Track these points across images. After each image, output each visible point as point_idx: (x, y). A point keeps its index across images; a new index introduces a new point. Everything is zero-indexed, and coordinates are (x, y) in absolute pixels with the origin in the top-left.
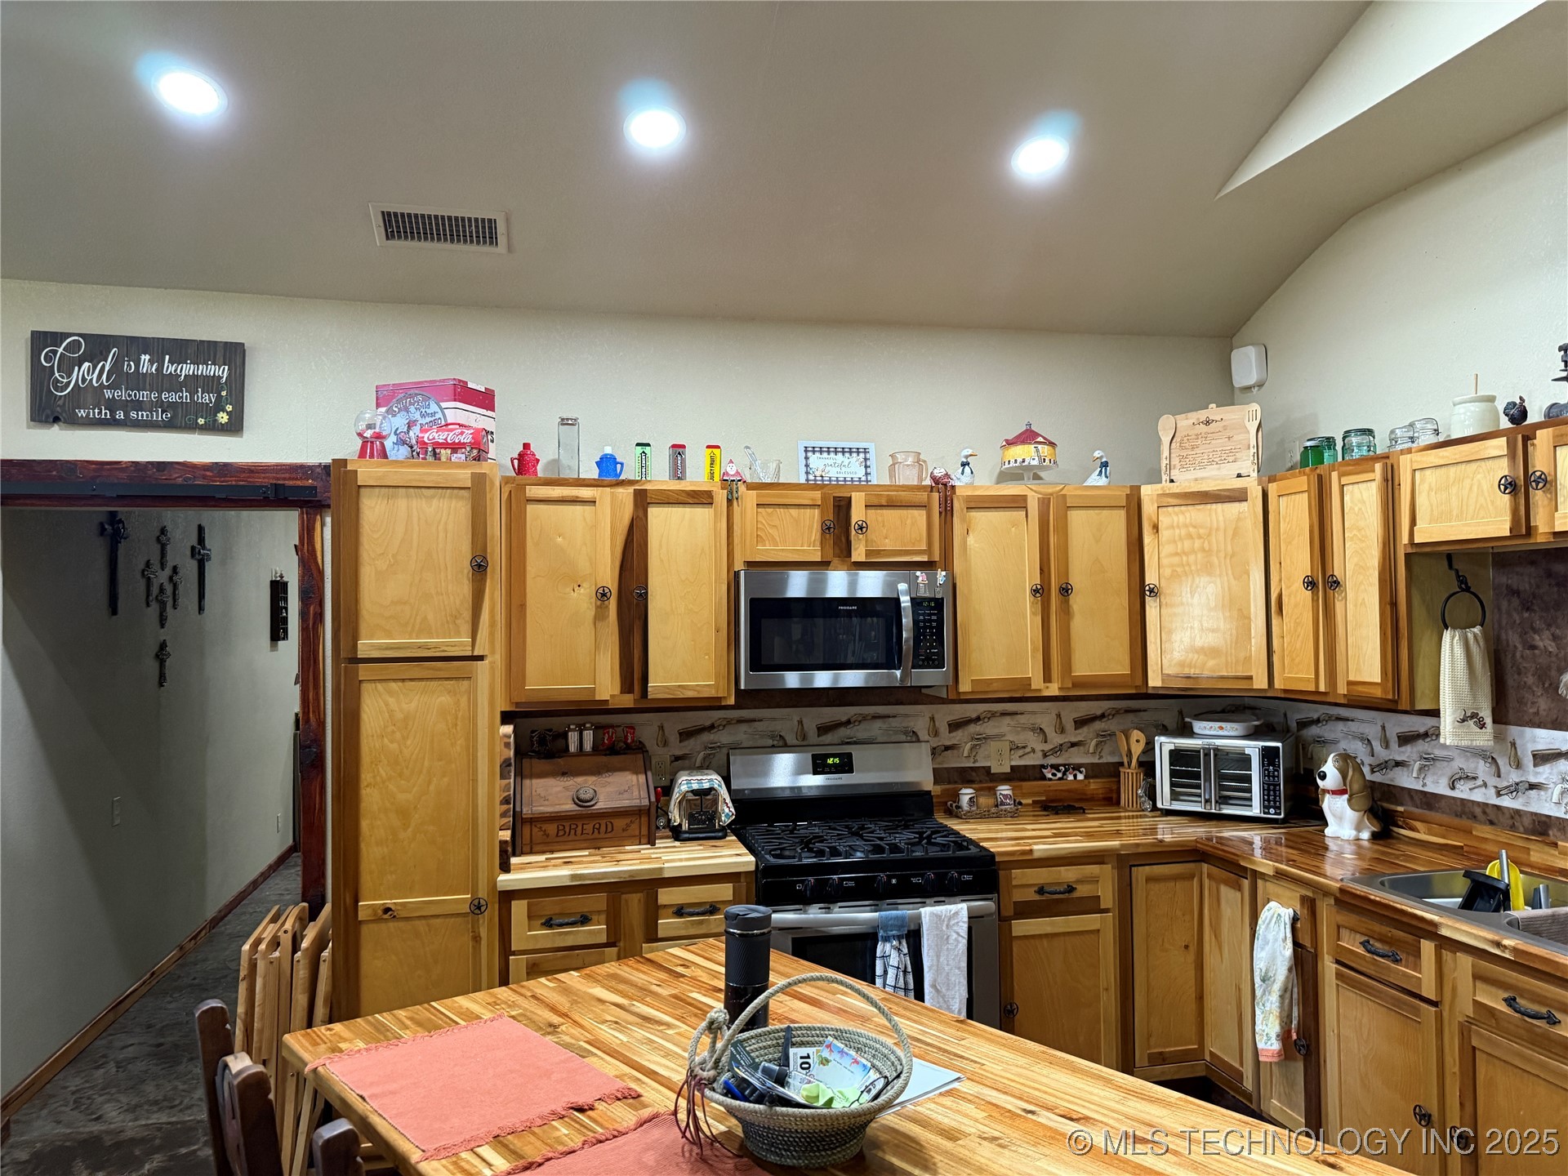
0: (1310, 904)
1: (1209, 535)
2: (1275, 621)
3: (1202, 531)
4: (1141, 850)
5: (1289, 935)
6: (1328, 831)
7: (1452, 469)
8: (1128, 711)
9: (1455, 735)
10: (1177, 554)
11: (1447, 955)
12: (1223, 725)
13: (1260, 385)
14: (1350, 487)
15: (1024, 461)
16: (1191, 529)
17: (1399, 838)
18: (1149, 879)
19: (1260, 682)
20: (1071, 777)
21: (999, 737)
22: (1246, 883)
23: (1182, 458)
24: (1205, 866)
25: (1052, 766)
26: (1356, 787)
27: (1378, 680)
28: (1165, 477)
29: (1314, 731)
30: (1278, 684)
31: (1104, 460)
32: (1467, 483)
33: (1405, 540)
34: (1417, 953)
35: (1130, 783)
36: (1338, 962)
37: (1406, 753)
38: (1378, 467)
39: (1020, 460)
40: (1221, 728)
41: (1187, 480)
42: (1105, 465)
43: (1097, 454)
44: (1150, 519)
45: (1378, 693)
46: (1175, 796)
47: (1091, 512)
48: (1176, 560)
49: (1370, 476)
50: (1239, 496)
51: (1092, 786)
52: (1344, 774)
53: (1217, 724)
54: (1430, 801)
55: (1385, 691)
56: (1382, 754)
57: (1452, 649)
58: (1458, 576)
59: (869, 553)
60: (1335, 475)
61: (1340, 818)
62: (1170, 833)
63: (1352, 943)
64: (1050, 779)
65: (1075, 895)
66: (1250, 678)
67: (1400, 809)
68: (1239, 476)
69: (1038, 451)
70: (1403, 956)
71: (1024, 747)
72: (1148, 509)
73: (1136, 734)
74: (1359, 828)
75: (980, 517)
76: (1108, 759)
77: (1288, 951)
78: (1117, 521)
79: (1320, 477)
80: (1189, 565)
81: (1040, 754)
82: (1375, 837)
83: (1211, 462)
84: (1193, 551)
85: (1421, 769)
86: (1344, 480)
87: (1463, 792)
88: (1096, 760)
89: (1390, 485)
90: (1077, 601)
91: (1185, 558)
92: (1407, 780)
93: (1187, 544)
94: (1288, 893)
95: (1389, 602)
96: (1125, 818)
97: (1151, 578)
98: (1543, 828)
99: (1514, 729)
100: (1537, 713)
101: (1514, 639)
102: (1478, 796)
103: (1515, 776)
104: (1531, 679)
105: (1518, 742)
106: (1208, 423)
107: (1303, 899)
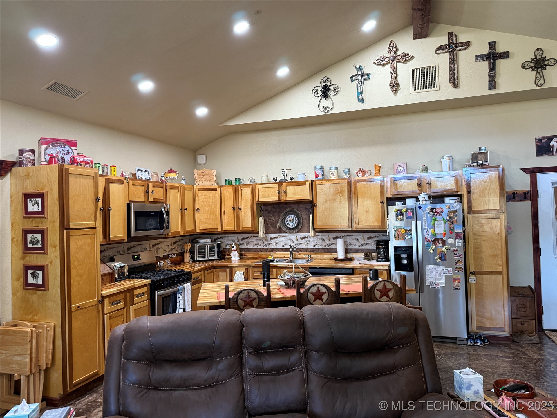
0: (247, 270)
1: (209, 198)
2: (223, 217)
3: (208, 197)
4: (207, 267)
5: (243, 276)
6: (232, 259)
7: (267, 188)
8: (182, 239)
9: (262, 236)
11: (278, 270)
12: (208, 240)
13: (204, 164)
14: (243, 190)
16: (205, 196)
17: (243, 258)
18: (208, 274)
19: (219, 230)
20: (174, 257)
22: (228, 270)
23: (200, 180)
24: (215, 270)
25: (172, 254)
26: (238, 249)
27: (250, 226)
28: (197, 184)
30: (223, 229)
32: (270, 191)
33: (257, 200)
35: (187, 256)
36: (254, 278)
37: (244, 241)
38: (251, 186)
39: (173, 177)
41: (202, 185)
42: (184, 180)
43: (183, 177)
44: (196, 193)
45: (250, 229)
46: (200, 257)
47: (188, 191)
48: (202, 203)
49: (249, 188)
50: (215, 189)
51: (178, 258)
52: (236, 247)
53: (206, 240)
54: (248, 250)
55: (252, 229)
57: (261, 220)
58: (261, 207)
59: (154, 199)
60: (239, 187)
61: (235, 256)
63: (258, 274)
66: (218, 229)
67: (243, 253)
69: (176, 175)
71: (165, 250)
72: (196, 191)
73: (190, 244)
75: (172, 191)
76: (179, 251)
77: (244, 279)
78: (191, 193)
79: (235, 187)
80: (205, 204)
81: (168, 252)
82: (240, 258)
83: (206, 181)
85: (247, 244)
86: (242, 188)
87: (256, 247)
89: (253, 191)
90: (187, 212)
92: (244, 247)
93: (205, 200)
94: (241, 269)
95: (253, 212)
97: (197, 207)
98: (272, 251)
99: (266, 234)
100: (271, 231)
101: (267, 218)
102: (259, 247)
103: (267, 243)
104: (270, 225)
105: (267, 237)
106: (204, 172)
107: (245, 269)
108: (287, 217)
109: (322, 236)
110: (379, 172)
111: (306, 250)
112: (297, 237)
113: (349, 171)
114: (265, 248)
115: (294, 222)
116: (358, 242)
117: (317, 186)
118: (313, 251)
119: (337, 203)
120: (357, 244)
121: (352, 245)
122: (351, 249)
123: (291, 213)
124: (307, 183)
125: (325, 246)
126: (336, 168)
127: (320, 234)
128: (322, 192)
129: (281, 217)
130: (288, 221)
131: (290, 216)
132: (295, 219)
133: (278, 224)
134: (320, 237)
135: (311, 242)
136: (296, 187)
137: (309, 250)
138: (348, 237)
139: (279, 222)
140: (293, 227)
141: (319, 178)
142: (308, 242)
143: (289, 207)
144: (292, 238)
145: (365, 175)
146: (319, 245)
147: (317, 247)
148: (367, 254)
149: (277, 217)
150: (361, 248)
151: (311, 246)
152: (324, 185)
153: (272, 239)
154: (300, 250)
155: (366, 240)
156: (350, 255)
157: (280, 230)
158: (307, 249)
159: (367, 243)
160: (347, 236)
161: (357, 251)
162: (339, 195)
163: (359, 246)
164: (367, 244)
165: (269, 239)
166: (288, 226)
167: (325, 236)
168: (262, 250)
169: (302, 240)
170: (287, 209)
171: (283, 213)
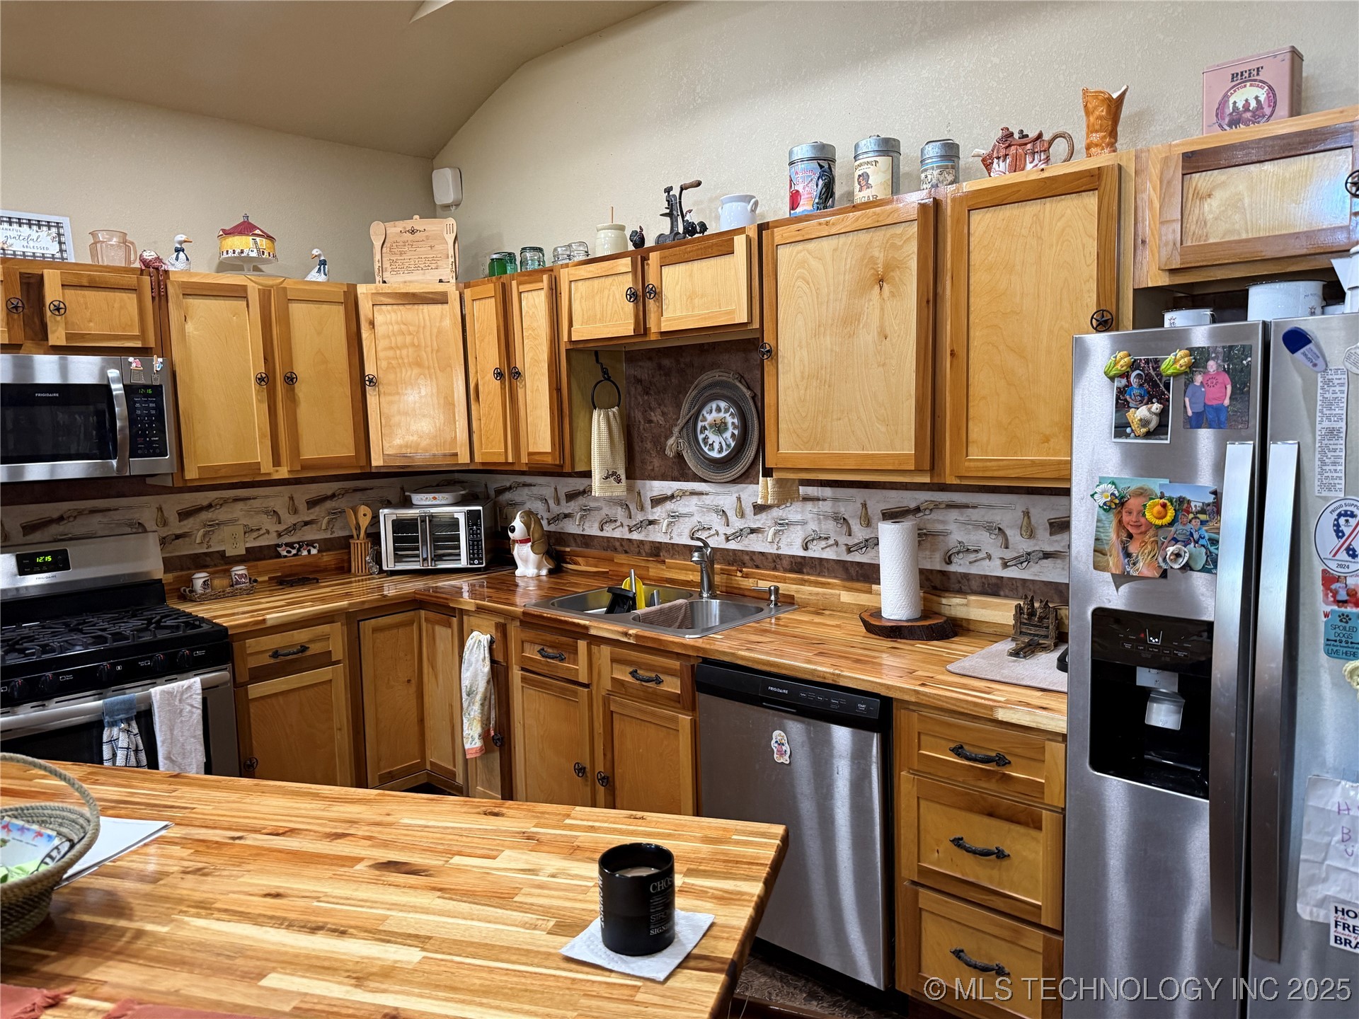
0: (502, 629)
1: (418, 332)
2: (473, 407)
3: (411, 328)
4: (366, 606)
5: (487, 655)
6: (518, 573)
7: (596, 282)
8: (356, 490)
9: (601, 488)
10: (391, 348)
11: (595, 648)
12: (436, 495)
13: (457, 204)
14: (526, 294)
15: (242, 252)
16: (403, 326)
17: (567, 571)
18: (376, 630)
19: (464, 458)
20: (305, 553)
21: (233, 522)
22: (455, 621)
23: (392, 262)
24: (423, 613)
25: (287, 545)
26: (536, 536)
27: (549, 449)
28: (378, 279)
29: (507, 496)
30: (478, 459)
31: (322, 258)
32: (606, 292)
33: (565, 338)
34: (575, 651)
35: (360, 552)
36: (523, 669)
37: (572, 507)
38: (545, 277)
39: (238, 251)
40: (435, 498)
41: (398, 281)
42: (323, 263)
43: (316, 252)
44: (366, 316)
45: (549, 460)
46: (398, 558)
47: (312, 306)
48: (391, 353)
49: (539, 285)
50: (441, 299)
51: (325, 559)
52: (527, 526)
53: (431, 496)
54: (587, 540)
55: (554, 459)
56: (556, 509)
57: (599, 424)
58: (602, 368)
59: (69, 336)
60: (514, 283)
61: (526, 561)
62: (392, 589)
63: (532, 653)
64: (285, 557)
65: (308, 653)
66: (456, 455)
67: (568, 549)
68: (441, 281)
69: (256, 243)
70: (566, 655)
71: (258, 530)
72: (365, 307)
73: (363, 509)
74: (539, 567)
75: (196, 304)
76: (339, 533)
77: (487, 669)
78: (337, 315)
79: (503, 285)
80: (402, 358)
81: (274, 535)
83: (417, 268)
84: (405, 346)
85: (582, 517)
86: (522, 288)
87: (609, 532)
88: (328, 535)
90: (301, 390)
91: (398, 352)
92: (572, 527)
93: (400, 339)
94: (486, 623)
95: (555, 388)
96: (355, 582)
97: (370, 370)
98: (657, 551)
99: (639, 483)
100: (653, 470)
101: (638, 415)
102: (617, 534)
103: (639, 517)
104: (649, 445)
105: (642, 492)
106: (413, 232)
107: (498, 625)
108: (704, 412)
109: (835, 500)
110: (1113, 134)
111: (775, 562)
112: (739, 499)
113: (950, 152)
114: (635, 536)
115: (728, 435)
116: (1000, 539)
117: (783, 253)
118: (799, 566)
119: (866, 338)
120: (998, 553)
121: (972, 557)
122: (966, 576)
123: (717, 390)
124: (740, 242)
125: (849, 551)
126: (889, 148)
127: (827, 492)
128: (799, 283)
129: (685, 407)
130: (704, 428)
131: (714, 405)
132: (730, 420)
133: (671, 441)
134: (826, 507)
135: (792, 528)
136: (696, 265)
137: (786, 563)
138: (954, 514)
139: (676, 430)
140: (724, 453)
141: (805, 207)
142: (783, 524)
143: (714, 366)
144: (721, 503)
145: (1029, 166)
146: (823, 544)
147: (816, 552)
148: (1032, 613)
149: (670, 410)
150: (1012, 573)
151: (792, 546)
152: (811, 246)
153: (657, 501)
154: (752, 559)
155: (1043, 533)
156: (958, 606)
157: (680, 471)
158: (779, 556)
159: (1048, 549)
160: (951, 506)
161: (993, 588)
162: (877, 288)
163: (1005, 565)
164: (1047, 556)
165: (648, 504)
166: (706, 449)
167: (850, 504)
168: (626, 546)
169: (758, 517)
170: (704, 377)
171: (692, 394)
